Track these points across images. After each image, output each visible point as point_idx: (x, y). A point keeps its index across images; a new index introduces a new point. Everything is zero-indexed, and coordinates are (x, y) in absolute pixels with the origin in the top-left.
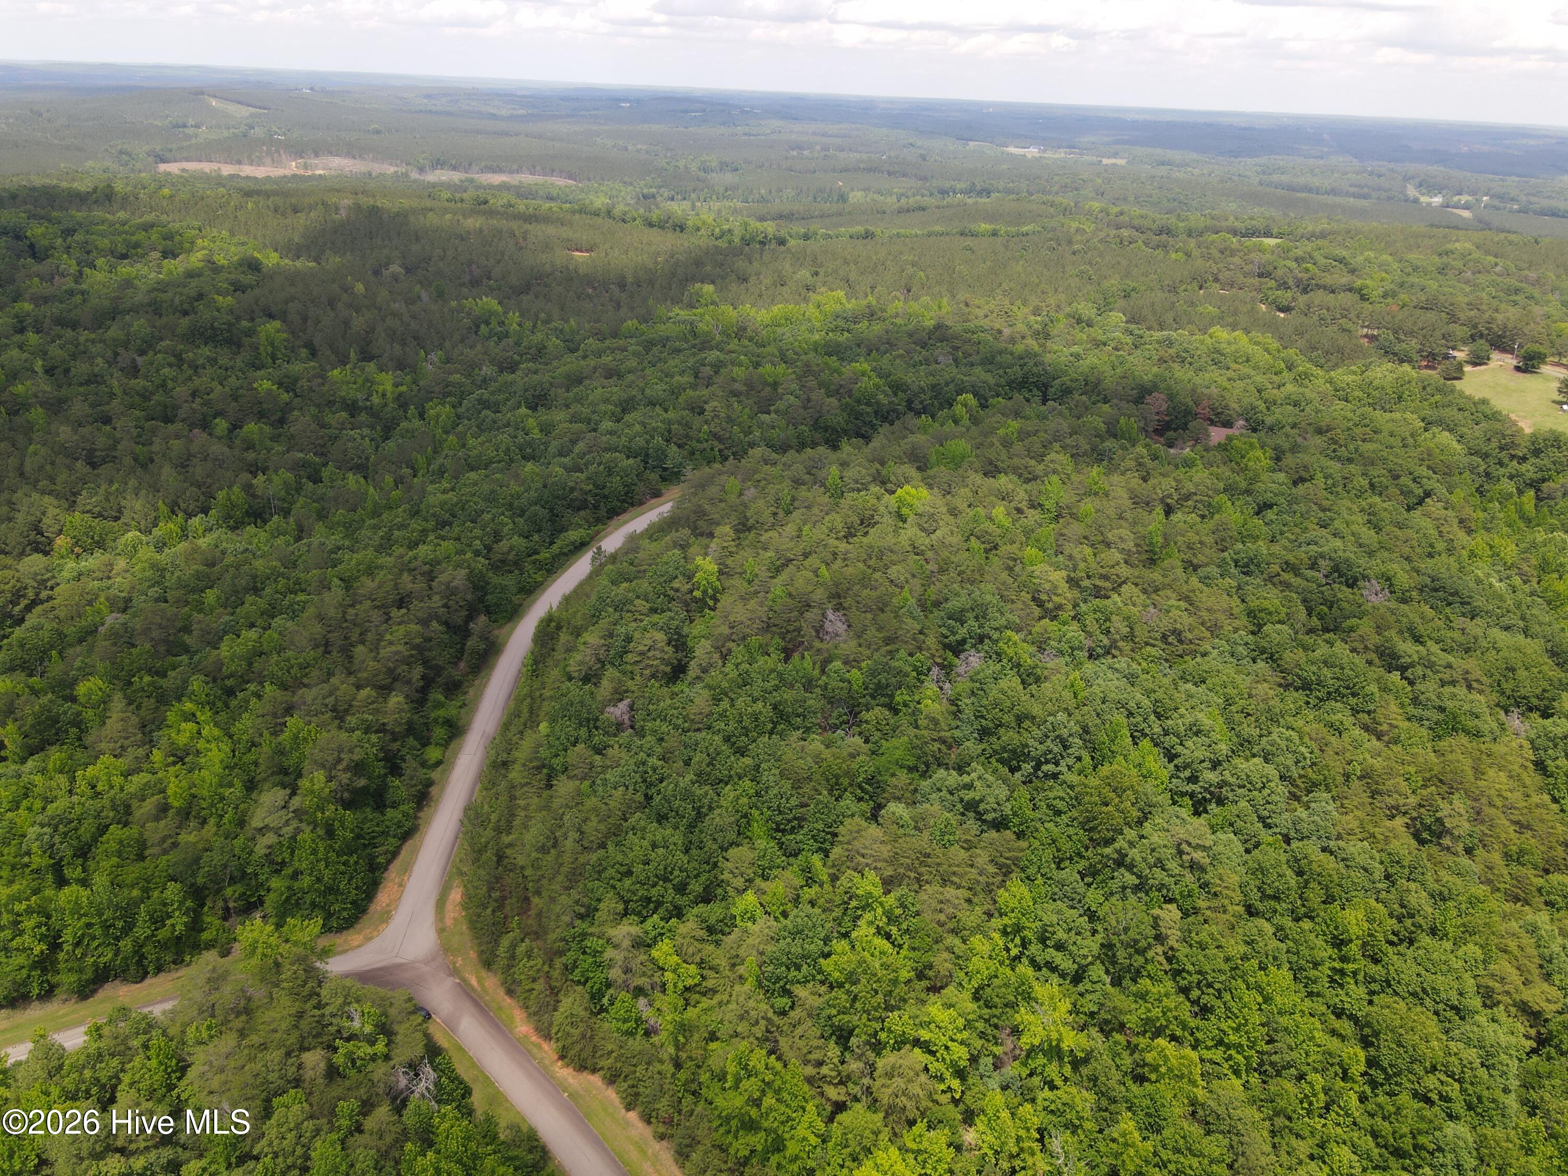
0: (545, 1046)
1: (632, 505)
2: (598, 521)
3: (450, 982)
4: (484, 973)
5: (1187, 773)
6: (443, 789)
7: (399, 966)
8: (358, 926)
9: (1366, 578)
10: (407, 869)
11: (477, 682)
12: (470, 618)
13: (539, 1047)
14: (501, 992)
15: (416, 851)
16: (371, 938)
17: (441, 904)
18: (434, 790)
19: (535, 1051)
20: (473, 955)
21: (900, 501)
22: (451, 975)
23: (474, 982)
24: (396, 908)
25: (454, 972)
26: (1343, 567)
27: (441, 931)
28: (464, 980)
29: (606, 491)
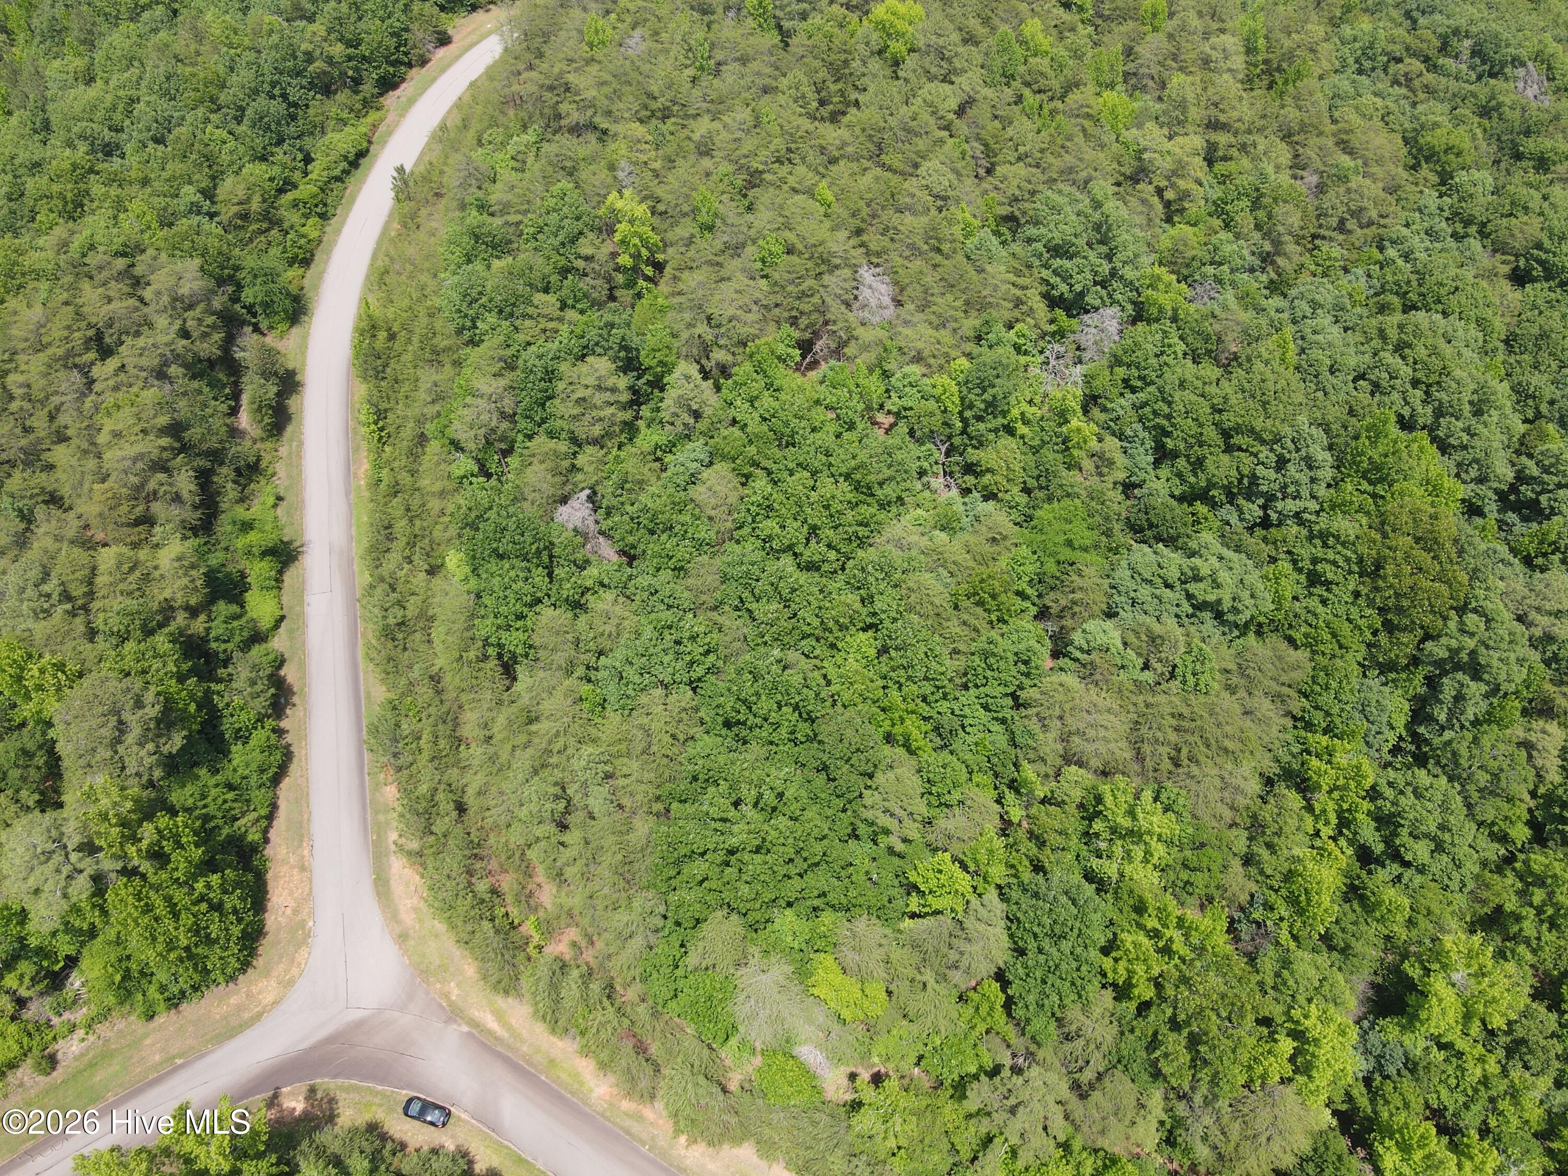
0: (648, 1113)
1: (410, 65)
2: (368, 104)
3: (455, 1032)
4: (501, 1002)
5: (1473, 473)
6: (302, 666)
7: (359, 1024)
8: (259, 962)
9: (1517, 62)
10: (301, 833)
11: (283, 451)
12: (230, 340)
13: (640, 1118)
14: (540, 1029)
15: (303, 798)
16: (291, 983)
17: (382, 885)
18: (289, 673)
19: (636, 1128)
20: (470, 969)
21: (881, 26)
22: (449, 1020)
23: (491, 1023)
24: (312, 914)
25: (454, 1013)
26: (1489, 48)
27: (402, 938)
28: (474, 1023)
29: (364, 49)
